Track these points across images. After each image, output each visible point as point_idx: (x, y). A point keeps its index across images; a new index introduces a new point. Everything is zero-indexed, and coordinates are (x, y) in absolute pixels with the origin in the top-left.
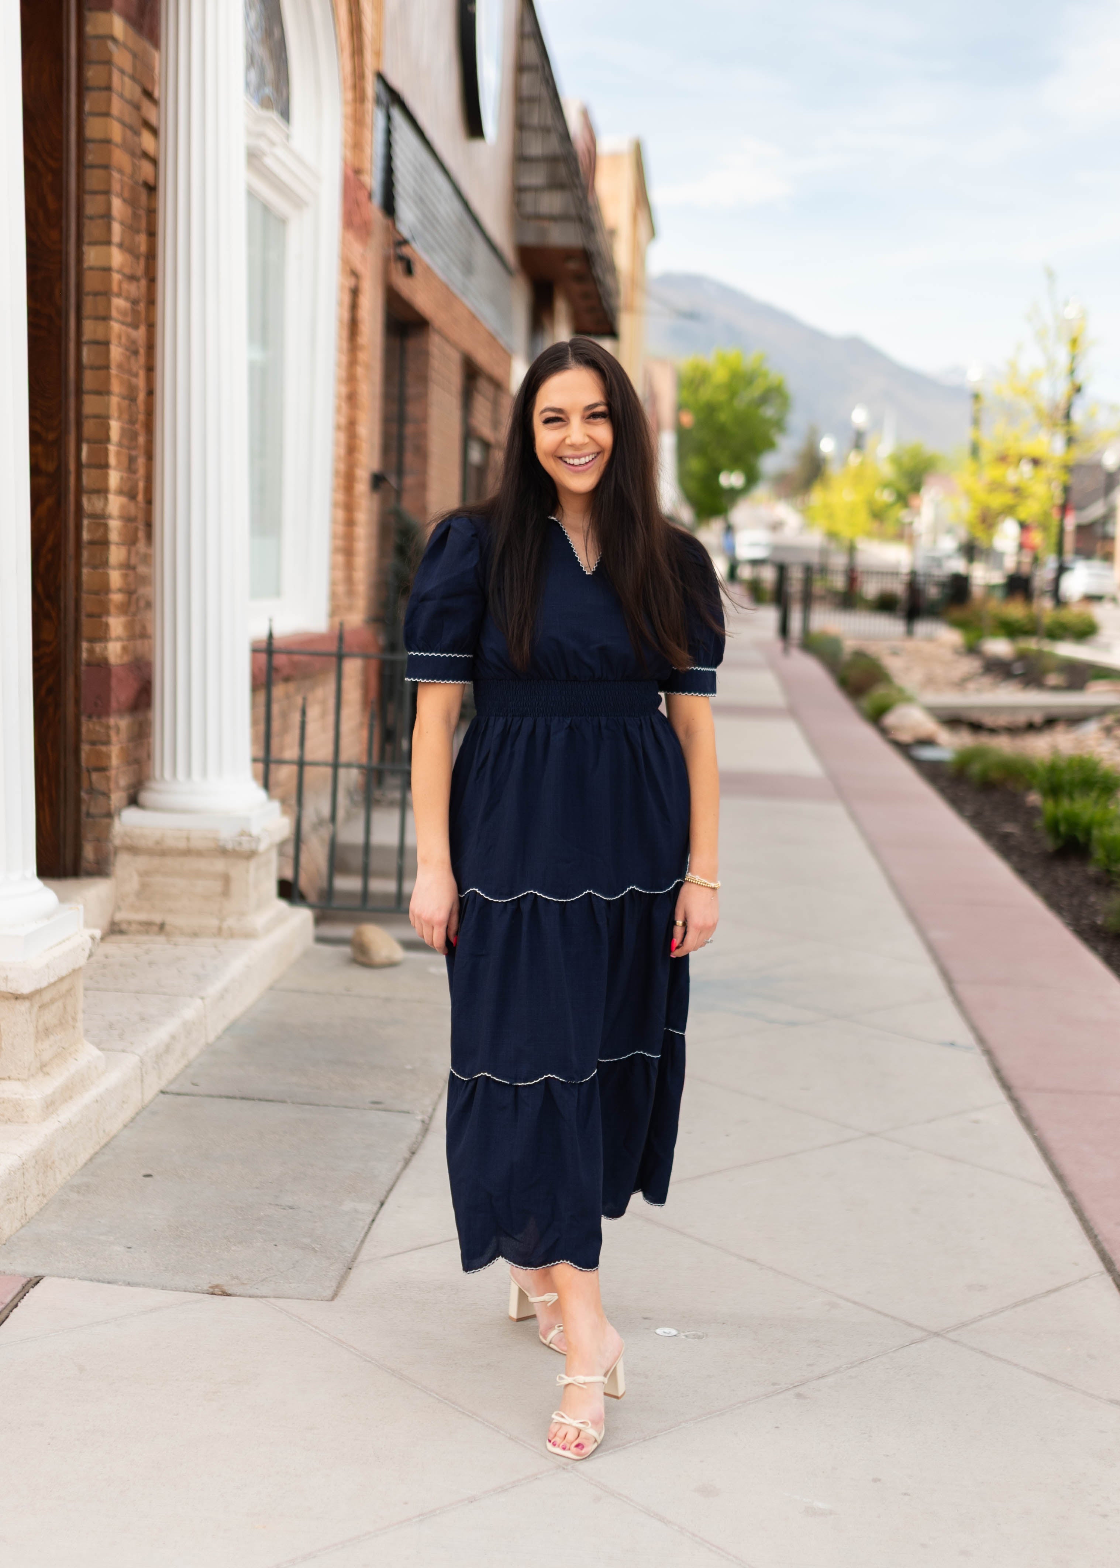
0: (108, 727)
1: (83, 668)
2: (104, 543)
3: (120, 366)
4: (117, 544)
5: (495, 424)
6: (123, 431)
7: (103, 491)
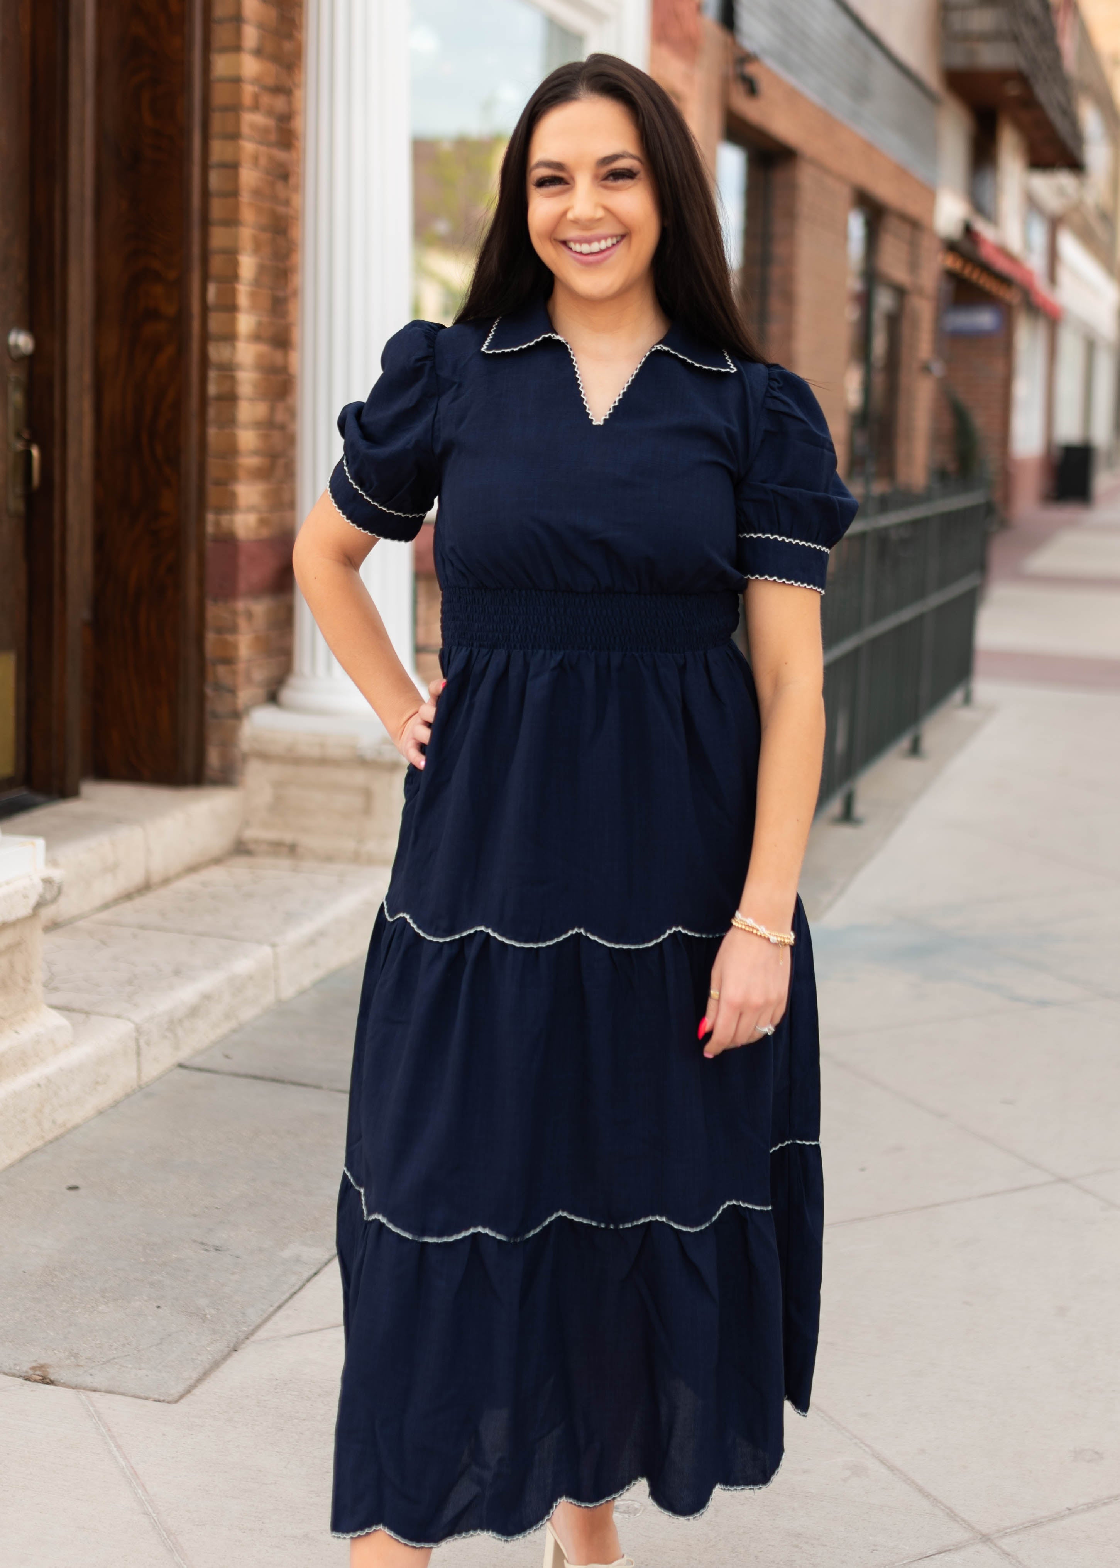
0: (234, 613)
1: (209, 545)
2: (230, 398)
3: (257, 193)
4: (252, 400)
5: (914, 266)
6: (261, 269)
7: (230, 337)
